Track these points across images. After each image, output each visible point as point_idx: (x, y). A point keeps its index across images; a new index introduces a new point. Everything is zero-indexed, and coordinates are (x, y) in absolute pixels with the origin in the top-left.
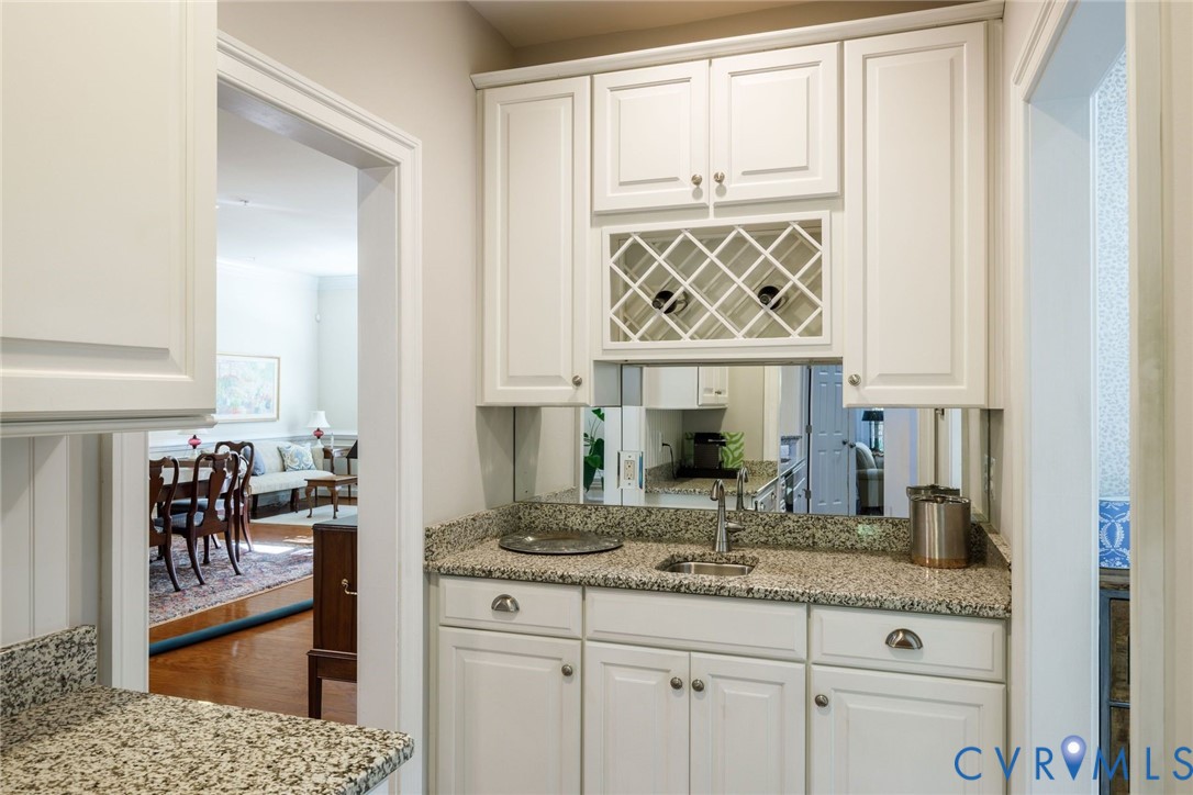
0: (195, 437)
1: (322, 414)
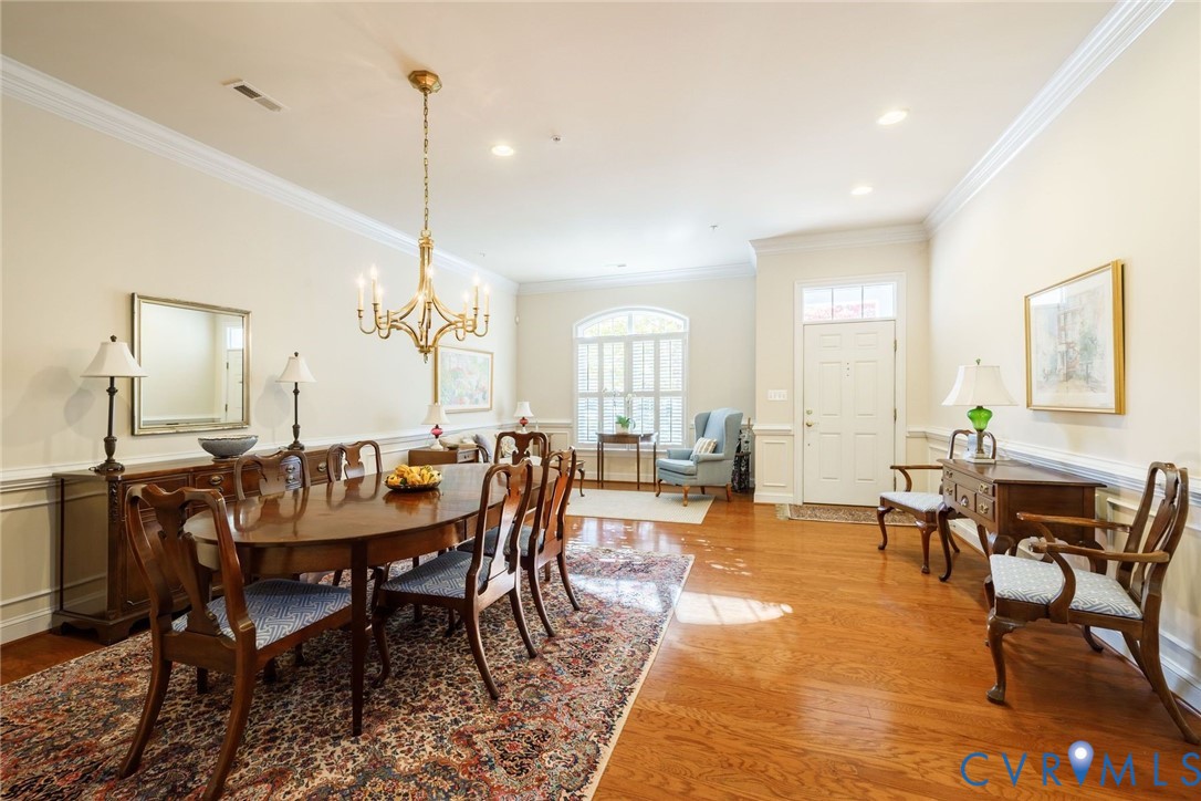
0: (437, 427)
1: (527, 404)
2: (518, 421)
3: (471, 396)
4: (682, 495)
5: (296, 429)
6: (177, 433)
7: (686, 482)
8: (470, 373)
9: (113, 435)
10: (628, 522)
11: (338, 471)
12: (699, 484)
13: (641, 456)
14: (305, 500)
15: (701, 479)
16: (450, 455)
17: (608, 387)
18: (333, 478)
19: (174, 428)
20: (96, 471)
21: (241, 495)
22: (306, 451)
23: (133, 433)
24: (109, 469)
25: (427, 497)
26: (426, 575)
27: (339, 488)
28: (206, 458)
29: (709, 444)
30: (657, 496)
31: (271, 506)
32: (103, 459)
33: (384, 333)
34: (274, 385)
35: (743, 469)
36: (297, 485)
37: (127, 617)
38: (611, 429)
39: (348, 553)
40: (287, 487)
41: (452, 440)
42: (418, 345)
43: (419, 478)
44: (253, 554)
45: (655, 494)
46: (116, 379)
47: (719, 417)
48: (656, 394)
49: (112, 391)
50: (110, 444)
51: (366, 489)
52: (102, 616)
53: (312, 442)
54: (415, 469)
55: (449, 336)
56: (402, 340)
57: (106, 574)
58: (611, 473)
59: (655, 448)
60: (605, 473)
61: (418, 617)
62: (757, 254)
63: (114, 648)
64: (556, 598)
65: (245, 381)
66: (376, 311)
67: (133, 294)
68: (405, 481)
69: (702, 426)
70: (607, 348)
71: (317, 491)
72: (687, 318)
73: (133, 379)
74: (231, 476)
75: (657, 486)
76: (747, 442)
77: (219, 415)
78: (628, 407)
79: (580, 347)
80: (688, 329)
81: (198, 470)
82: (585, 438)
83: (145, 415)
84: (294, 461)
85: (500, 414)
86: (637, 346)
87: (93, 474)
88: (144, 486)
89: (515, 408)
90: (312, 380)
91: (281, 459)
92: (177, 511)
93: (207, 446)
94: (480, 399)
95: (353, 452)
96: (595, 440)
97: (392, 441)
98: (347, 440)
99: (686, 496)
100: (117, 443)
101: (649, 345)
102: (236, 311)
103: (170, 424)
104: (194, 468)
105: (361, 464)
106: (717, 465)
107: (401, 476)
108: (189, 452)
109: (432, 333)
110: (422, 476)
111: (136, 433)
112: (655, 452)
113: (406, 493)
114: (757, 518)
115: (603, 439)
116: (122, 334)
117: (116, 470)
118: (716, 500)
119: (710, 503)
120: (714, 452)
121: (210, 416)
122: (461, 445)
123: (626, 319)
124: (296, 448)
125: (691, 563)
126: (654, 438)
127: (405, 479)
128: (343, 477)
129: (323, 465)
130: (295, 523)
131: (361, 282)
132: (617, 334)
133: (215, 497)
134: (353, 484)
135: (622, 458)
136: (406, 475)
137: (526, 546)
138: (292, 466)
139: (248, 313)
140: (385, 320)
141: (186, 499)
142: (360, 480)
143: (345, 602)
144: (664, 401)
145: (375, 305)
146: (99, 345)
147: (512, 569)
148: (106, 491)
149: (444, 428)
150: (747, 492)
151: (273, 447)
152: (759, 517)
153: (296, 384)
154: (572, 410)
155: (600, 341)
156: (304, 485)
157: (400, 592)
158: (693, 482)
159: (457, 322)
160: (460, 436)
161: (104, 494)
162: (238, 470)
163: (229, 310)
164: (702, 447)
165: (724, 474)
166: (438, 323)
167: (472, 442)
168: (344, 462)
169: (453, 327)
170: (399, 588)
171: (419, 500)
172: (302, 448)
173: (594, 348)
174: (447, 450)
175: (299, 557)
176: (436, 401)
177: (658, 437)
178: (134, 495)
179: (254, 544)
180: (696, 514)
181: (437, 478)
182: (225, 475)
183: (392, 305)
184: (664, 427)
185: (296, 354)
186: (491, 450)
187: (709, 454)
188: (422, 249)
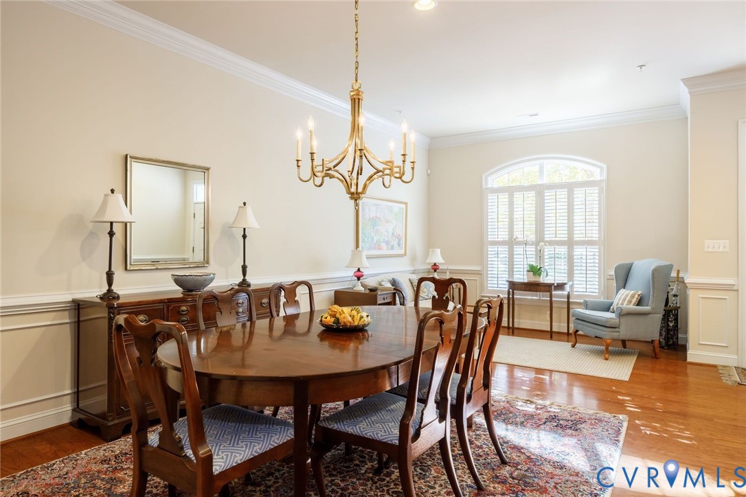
2: (430, 267)
3: (387, 243)
4: (603, 348)
5: (244, 268)
6: (157, 269)
7: (607, 334)
8: (387, 222)
9: (112, 270)
10: (539, 371)
11: (278, 307)
12: (621, 338)
13: (554, 305)
14: (251, 333)
15: (624, 333)
16: (370, 297)
17: (518, 234)
18: (275, 314)
19: (155, 266)
20: (101, 298)
21: (203, 327)
22: (252, 288)
23: (126, 269)
24: (109, 296)
25: (357, 338)
26: (360, 416)
27: (279, 323)
28: (175, 291)
29: (633, 296)
30: (573, 346)
31: (225, 336)
32: (105, 289)
33: (318, 181)
34: (227, 230)
35: (671, 324)
36: (244, 318)
37: (121, 420)
38: (521, 277)
39: (290, 391)
40: (237, 319)
41: (371, 282)
42: (349, 192)
43: (350, 319)
44: (210, 383)
45: (570, 344)
46: (114, 224)
47: (644, 267)
48: (570, 243)
49: (111, 234)
50: (110, 276)
51: (301, 325)
52: (103, 416)
53: (257, 280)
54: (346, 310)
55: (377, 182)
56: (335, 188)
57: (106, 382)
58: (521, 321)
59: (568, 297)
60: (516, 320)
61: (348, 451)
62: (690, 93)
63: (111, 445)
64: (480, 447)
65: (206, 228)
66: (312, 160)
67: (127, 155)
68: (337, 321)
69: (624, 276)
70: (518, 197)
71: (261, 324)
72: (605, 166)
73: (126, 224)
74: (194, 307)
75: (572, 337)
76: (675, 296)
77: (188, 255)
78: (540, 255)
79: (490, 197)
80: (605, 177)
81: (171, 301)
82: (495, 284)
83: (135, 255)
84: (243, 297)
85: (413, 260)
86: (548, 194)
87: (99, 300)
88: (126, 316)
89: (427, 255)
90: (257, 226)
91: (233, 295)
92: (150, 340)
93: (178, 281)
94: (396, 245)
95: (291, 291)
96: (505, 287)
97: (322, 282)
98: (286, 279)
99: (607, 349)
100: (114, 276)
101: (562, 194)
102: (199, 167)
103: (155, 262)
104: (167, 299)
105: (296, 303)
106: (641, 319)
107: (334, 316)
108: (164, 286)
109: (363, 179)
110: (353, 317)
111: (128, 268)
112: (568, 303)
113: (339, 333)
114: (691, 379)
115: (513, 286)
116: (119, 188)
117: (114, 298)
118: (641, 355)
119: (635, 358)
120: (637, 305)
121: (183, 257)
122: (380, 287)
123: (537, 168)
124: (244, 285)
125: (625, 424)
126: (567, 288)
127: (338, 319)
128: (282, 314)
129: (265, 301)
130: (243, 352)
131: (299, 134)
132: (526, 184)
133: (180, 330)
134: (291, 320)
135: (535, 307)
136: (338, 315)
137: (455, 395)
138: (241, 301)
139: (208, 169)
140: (320, 168)
141: (157, 331)
142: (296, 316)
143: (288, 435)
144: (579, 251)
145: (312, 154)
146: (103, 196)
147: (442, 418)
148: (106, 315)
149: (365, 272)
150: (675, 349)
151: (227, 284)
152: (693, 378)
153: (244, 229)
154: (482, 258)
155: (510, 191)
156: (250, 319)
157: (335, 431)
158: (615, 335)
159: (385, 169)
160: (379, 279)
161: (105, 317)
162: (200, 303)
163: (194, 167)
164: (624, 298)
165: (651, 329)
166: (368, 171)
167: (389, 285)
168: (283, 300)
169: (381, 173)
170: (335, 426)
171: (350, 340)
172: (249, 285)
173: (504, 198)
174: (368, 292)
175: (250, 392)
176: (357, 246)
177: (572, 287)
178: (119, 323)
179: (211, 375)
180: (620, 370)
181: (366, 320)
182: (191, 306)
183: (327, 154)
184: (578, 277)
185: (245, 204)
186: (409, 293)
187: (632, 307)
188: (353, 100)
